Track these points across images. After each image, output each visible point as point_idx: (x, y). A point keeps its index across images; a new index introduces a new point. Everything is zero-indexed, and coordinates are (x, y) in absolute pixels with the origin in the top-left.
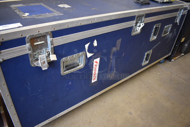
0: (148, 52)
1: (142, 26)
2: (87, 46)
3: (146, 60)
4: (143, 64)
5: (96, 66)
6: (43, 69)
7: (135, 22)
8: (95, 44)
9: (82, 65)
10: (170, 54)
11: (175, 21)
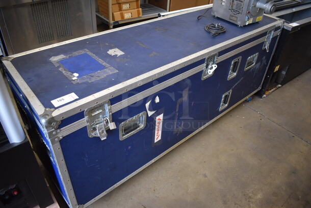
0: (227, 93)
1: (214, 68)
2: (147, 105)
3: (225, 102)
4: (221, 109)
5: (159, 123)
6: (102, 139)
7: (205, 65)
8: (157, 100)
9: (142, 126)
10: (260, 88)
11: (263, 48)
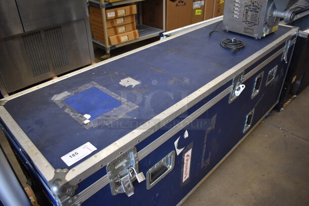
0: (250, 113)
1: (242, 89)
2: (176, 143)
3: (248, 123)
4: (245, 130)
5: (187, 160)
6: (129, 196)
7: (232, 86)
8: (186, 135)
9: (170, 167)
10: (278, 102)
11: (282, 59)
